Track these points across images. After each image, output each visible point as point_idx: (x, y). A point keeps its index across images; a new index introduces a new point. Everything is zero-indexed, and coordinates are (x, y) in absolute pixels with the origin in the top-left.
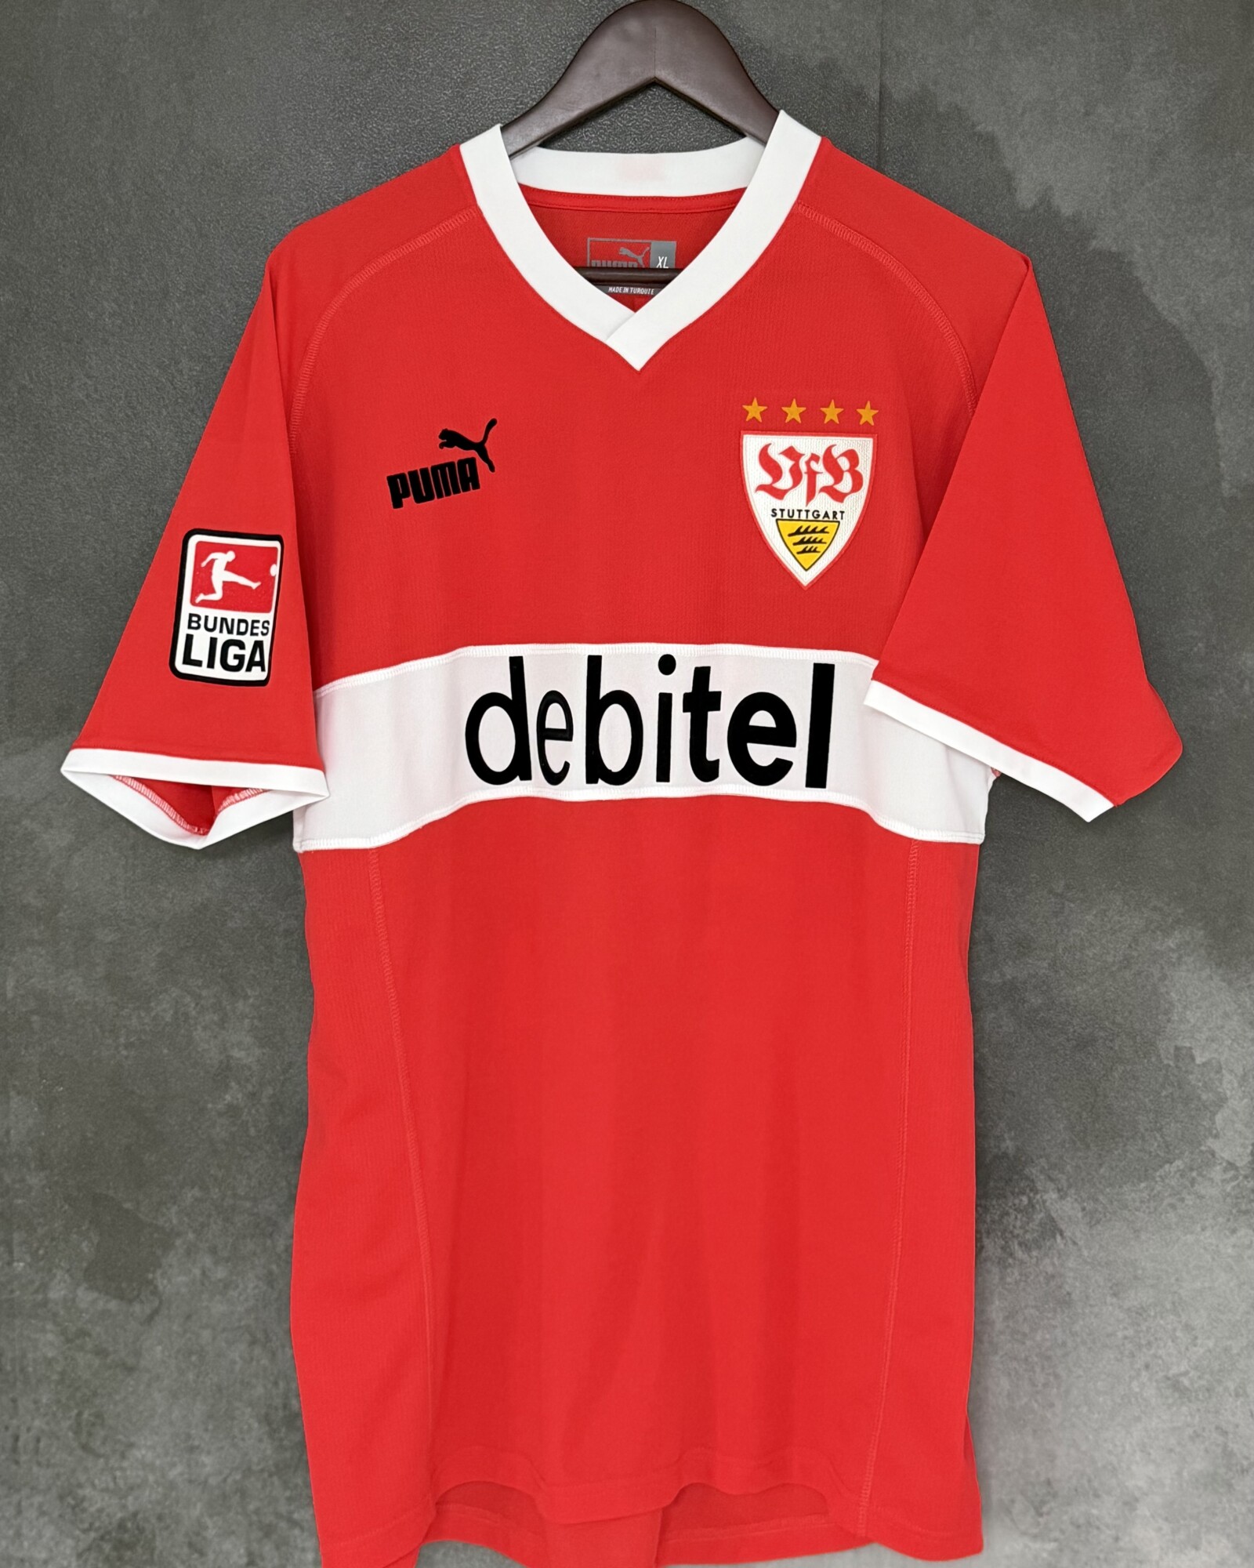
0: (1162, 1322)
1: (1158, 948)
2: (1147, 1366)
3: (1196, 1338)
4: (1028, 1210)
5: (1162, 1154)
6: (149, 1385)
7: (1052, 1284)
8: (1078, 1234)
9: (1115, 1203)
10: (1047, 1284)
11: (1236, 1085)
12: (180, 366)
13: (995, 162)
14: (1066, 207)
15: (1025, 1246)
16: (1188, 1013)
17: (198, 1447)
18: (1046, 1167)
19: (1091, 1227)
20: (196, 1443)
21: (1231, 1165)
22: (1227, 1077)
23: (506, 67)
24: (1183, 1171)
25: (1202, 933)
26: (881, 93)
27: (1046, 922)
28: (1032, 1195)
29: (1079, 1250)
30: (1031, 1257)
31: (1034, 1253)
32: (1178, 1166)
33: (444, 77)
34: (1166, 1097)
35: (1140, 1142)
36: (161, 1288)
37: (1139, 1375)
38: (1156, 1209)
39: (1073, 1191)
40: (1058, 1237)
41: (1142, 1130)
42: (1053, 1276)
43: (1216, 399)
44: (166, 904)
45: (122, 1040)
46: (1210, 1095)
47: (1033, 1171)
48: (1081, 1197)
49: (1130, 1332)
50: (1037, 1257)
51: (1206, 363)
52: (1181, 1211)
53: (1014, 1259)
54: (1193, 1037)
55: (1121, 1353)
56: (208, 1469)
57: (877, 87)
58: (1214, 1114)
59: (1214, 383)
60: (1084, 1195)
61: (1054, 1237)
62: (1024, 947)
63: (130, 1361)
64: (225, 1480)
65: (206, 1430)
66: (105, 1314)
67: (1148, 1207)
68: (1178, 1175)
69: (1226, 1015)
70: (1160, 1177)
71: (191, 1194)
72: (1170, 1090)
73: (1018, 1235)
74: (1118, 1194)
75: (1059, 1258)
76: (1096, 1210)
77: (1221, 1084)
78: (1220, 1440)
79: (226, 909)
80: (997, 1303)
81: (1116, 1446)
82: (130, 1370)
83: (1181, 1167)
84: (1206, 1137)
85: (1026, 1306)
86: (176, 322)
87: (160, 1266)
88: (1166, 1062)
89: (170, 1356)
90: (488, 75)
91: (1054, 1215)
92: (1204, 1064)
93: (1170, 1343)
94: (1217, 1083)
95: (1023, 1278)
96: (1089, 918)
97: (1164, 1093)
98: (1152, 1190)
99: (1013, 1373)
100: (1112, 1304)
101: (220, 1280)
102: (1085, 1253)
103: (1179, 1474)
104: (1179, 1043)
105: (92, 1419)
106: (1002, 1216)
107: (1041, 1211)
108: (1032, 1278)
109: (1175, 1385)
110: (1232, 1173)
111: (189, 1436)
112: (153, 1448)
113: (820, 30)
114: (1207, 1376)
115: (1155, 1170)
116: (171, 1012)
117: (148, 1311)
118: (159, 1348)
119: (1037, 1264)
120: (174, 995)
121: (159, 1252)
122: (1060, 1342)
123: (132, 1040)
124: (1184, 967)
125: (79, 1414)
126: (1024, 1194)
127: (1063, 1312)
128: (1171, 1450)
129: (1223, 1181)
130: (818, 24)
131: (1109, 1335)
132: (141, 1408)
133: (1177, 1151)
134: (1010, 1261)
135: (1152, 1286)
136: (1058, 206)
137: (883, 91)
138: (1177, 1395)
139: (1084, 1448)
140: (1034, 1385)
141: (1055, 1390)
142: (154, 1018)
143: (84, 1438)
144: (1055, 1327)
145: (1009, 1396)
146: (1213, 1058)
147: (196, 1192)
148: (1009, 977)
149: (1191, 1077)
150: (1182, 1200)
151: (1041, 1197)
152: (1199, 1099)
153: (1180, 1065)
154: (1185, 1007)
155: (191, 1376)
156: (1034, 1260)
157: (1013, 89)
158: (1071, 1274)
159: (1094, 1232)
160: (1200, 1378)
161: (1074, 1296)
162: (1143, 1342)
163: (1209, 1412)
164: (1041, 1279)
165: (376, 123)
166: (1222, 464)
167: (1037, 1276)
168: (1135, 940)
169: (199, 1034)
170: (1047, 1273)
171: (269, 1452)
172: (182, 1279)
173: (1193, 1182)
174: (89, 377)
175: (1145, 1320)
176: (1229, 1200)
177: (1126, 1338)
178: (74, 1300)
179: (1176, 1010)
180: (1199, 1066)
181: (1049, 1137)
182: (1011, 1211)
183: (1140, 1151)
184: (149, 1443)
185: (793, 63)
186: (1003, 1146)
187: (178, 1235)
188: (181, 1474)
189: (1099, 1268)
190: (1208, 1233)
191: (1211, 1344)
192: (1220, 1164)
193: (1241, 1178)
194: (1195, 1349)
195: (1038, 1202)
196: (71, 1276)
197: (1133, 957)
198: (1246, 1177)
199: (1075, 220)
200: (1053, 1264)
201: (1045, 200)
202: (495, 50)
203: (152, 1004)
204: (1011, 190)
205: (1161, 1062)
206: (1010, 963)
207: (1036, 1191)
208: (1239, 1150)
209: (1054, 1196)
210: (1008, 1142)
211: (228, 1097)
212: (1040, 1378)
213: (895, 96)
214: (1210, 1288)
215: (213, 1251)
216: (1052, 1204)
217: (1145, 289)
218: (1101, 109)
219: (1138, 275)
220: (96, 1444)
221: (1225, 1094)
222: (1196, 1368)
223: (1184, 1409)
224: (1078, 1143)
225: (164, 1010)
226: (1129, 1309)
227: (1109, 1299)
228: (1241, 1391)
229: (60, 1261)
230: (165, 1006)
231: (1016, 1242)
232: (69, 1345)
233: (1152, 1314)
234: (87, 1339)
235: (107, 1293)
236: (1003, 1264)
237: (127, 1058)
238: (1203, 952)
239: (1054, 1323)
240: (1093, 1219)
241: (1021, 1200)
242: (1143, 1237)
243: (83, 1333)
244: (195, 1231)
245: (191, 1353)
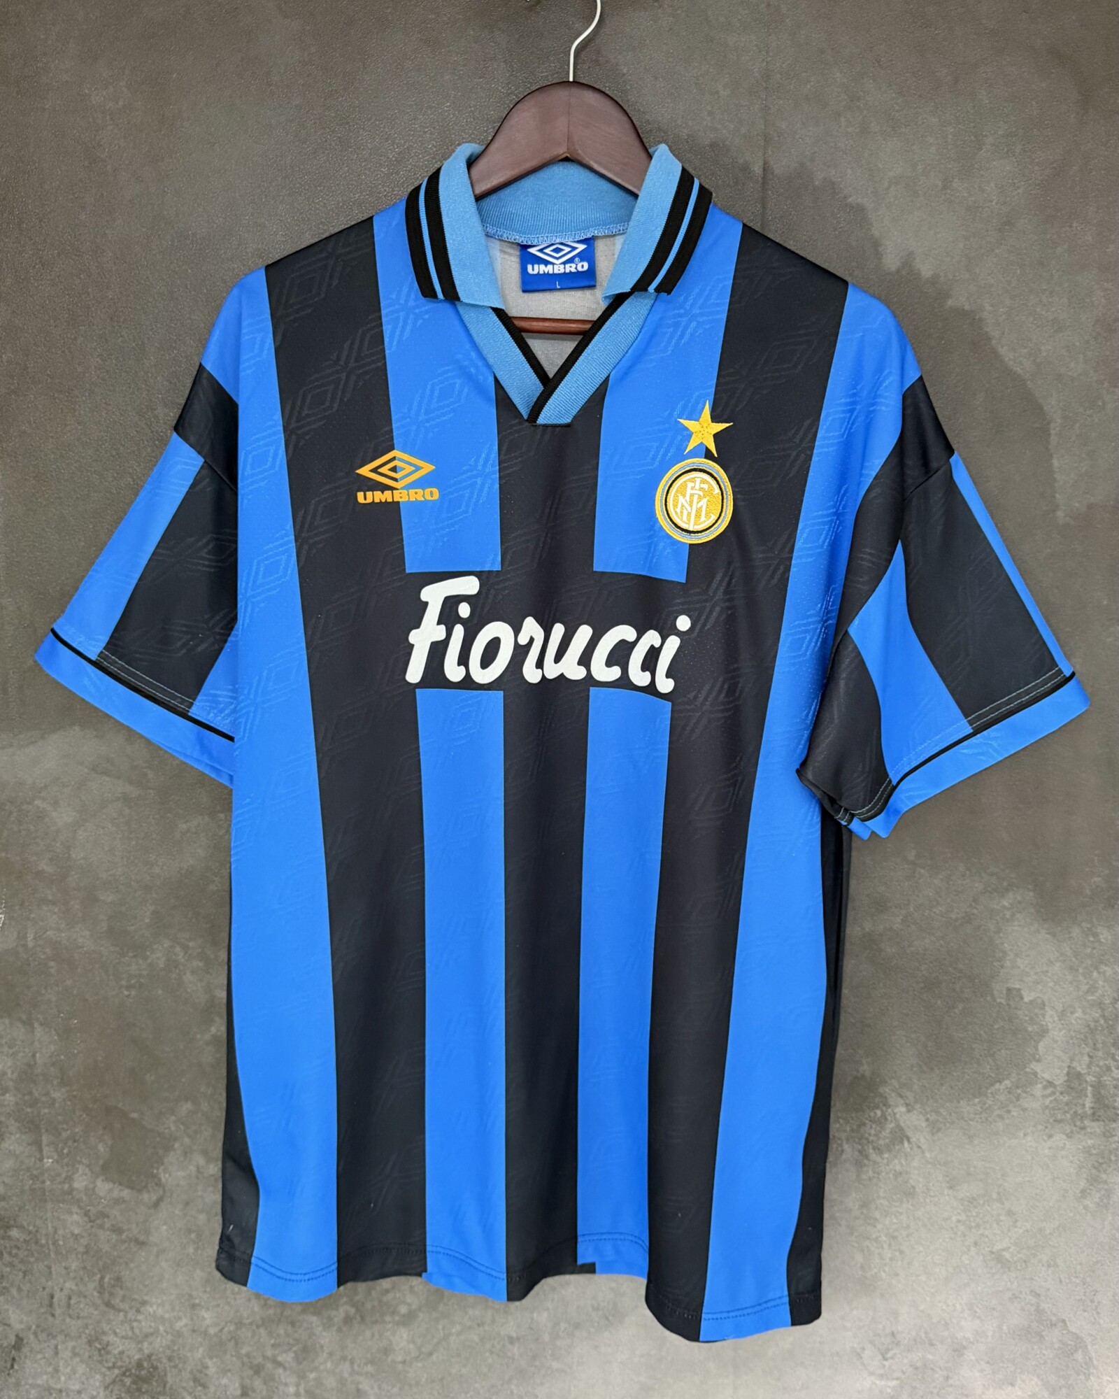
0: (989, 1208)
1: (995, 906)
2: (976, 1244)
3: (1016, 1221)
4: (881, 1122)
5: (993, 1075)
6: (157, 1256)
7: (900, 1179)
8: (922, 1140)
9: (953, 1114)
10: (896, 1179)
11: (1056, 1019)
12: (156, 412)
13: (864, 231)
14: (926, 269)
15: (879, 1150)
16: (1018, 960)
17: (199, 1305)
18: (897, 1087)
19: (933, 1134)
20: (197, 1301)
21: (1050, 1084)
22: (1049, 1012)
23: (435, 147)
24: (1010, 1088)
25: (1031, 894)
26: (764, 170)
27: (900, 885)
28: (884, 1108)
29: (923, 1152)
30: (883, 1159)
31: (886, 1155)
32: (1006, 1085)
33: (382, 156)
34: (998, 1029)
35: (975, 1065)
36: (163, 1180)
37: (969, 1250)
38: (987, 1120)
39: (918, 1106)
40: (906, 1144)
41: (978, 1056)
42: (901, 1173)
43: (1054, 440)
44: (157, 870)
45: (124, 983)
46: (1035, 1027)
47: (885, 1090)
48: (925, 1110)
49: (963, 1217)
50: (887, 1159)
51: (1045, 408)
52: (1007, 1121)
53: (869, 1160)
54: (1021, 980)
55: (956, 1233)
56: (208, 1322)
57: (761, 163)
58: (1037, 1042)
59: (1052, 425)
60: (928, 1109)
61: (902, 1142)
62: (881, 906)
63: (142, 1238)
64: (221, 1330)
65: (205, 1291)
66: (118, 1201)
67: (981, 1118)
68: (1005, 1092)
69: (1050, 962)
70: (992, 1093)
71: (187, 1107)
72: (1002, 1024)
73: (872, 1141)
74: (956, 1108)
75: (906, 1159)
76: (938, 1121)
77: (1044, 1018)
78: (1034, 1300)
79: (208, 875)
80: (854, 1195)
81: (948, 1306)
82: (142, 1244)
83: (1009, 1085)
84: (1031, 1061)
85: (879, 1197)
86: (152, 373)
87: (162, 1164)
88: (999, 1000)
89: (173, 1234)
90: (419, 154)
91: (902, 1124)
92: (1031, 1002)
93: (995, 1225)
94: (1040, 1017)
95: (876, 1175)
96: (937, 882)
97: (996, 1026)
98: (984, 1104)
99: (866, 1249)
100: (948, 1195)
101: (212, 1176)
102: (928, 1155)
103: (1000, 1328)
104: (1011, 985)
105: (112, 1282)
106: (859, 1126)
107: (892, 1121)
108: (884, 1174)
109: (998, 1258)
110: (1049, 1091)
111: (191, 1296)
112: (162, 1304)
113: (711, 113)
114: (1025, 1251)
115: (987, 1088)
116: (163, 959)
117: (154, 1198)
118: (165, 1228)
119: (888, 1164)
120: (165, 945)
121: (161, 1152)
122: (905, 1225)
123: (133, 982)
124: (1016, 923)
125: (102, 1278)
126: (878, 1108)
127: (908, 1201)
128: (994, 1309)
129: (1043, 1096)
130: (709, 108)
131: (945, 1220)
132: (151, 1274)
133: (1006, 1073)
134: (866, 1162)
135: (981, 1180)
136: (919, 270)
137: (766, 167)
138: (999, 1266)
139: (922, 1308)
140: (882, 1258)
141: (900, 1262)
142: (150, 965)
143: (106, 1296)
144: (901, 1213)
145: (862, 1267)
146: (1039, 997)
147: (189, 1106)
148: (867, 930)
149: (1020, 1012)
150: (1009, 1112)
151: (892, 1110)
152: (1026, 1031)
153: (1011, 1003)
154: (1017, 955)
155: (191, 1250)
156: (885, 1161)
157: (880, 165)
158: (916, 1172)
159: (936, 1138)
160: (1019, 1252)
161: (917, 1190)
162: (973, 1224)
163: (1025, 1279)
164: (891, 1176)
165: (322, 197)
166: (1057, 496)
167: (887, 1173)
168: (975, 901)
169: (188, 977)
170: (895, 1171)
171: (256, 1309)
172: (181, 1174)
173: (1018, 1098)
174: (79, 423)
175: (975, 1207)
176: (1047, 1111)
177: (959, 1221)
178: (94, 1189)
179: (1008, 958)
180: (1026, 1003)
181: (899, 1062)
182: (867, 1122)
183: (975, 1073)
184: (159, 1301)
185: (687, 142)
186: (861, 1069)
187: (176, 1139)
188: (186, 1325)
189: (938, 1166)
190: (1029, 1138)
191: (1028, 1226)
192: (1042, 1083)
193: (1058, 1094)
194: (1016, 1230)
195: (890, 1114)
196: (91, 1170)
197: (973, 914)
198: (1062, 1093)
199: (934, 281)
200: (901, 1163)
201: (908, 263)
202: (425, 132)
203: (148, 953)
204: (878, 255)
205: (995, 1000)
206: (869, 919)
207: (887, 1105)
208: (1058, 1071)
209: (903, 1109)
210: (865, 1067)
211: (213, 1030)
212: (887, 1254)
213: (777, 172)
214: (1029, 1181)
215: (205, 1153)
216: (901, 1116)
217: (994, 342)
218: (956, 184)
219: (988, 330)
220: (116, 1301)
221: (1047, 1025)
222: (1016, 1244)
223: (1005, 1277)
224: (925, 1068)
225: (158, 958)
226: (962, 1199)
227: (946, 1192)
228: (1052, 1263)
229: (81, 1158)
230: (159, 954)
231: (871, 1147)
232: (91, 1224)
233: (981, 1202)
234: (106, 1220)
235: (120, 1184)
236: (859, 1165)
237: (128, 996)
238: (1032, 910)
239: (900, 1210)
240: (934, 1128)
241: (875, 1113)
242: (976, 1142)
243: (103, 1215)
244: (189, 1136)
245: (189, 1231)
